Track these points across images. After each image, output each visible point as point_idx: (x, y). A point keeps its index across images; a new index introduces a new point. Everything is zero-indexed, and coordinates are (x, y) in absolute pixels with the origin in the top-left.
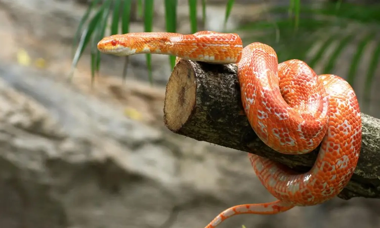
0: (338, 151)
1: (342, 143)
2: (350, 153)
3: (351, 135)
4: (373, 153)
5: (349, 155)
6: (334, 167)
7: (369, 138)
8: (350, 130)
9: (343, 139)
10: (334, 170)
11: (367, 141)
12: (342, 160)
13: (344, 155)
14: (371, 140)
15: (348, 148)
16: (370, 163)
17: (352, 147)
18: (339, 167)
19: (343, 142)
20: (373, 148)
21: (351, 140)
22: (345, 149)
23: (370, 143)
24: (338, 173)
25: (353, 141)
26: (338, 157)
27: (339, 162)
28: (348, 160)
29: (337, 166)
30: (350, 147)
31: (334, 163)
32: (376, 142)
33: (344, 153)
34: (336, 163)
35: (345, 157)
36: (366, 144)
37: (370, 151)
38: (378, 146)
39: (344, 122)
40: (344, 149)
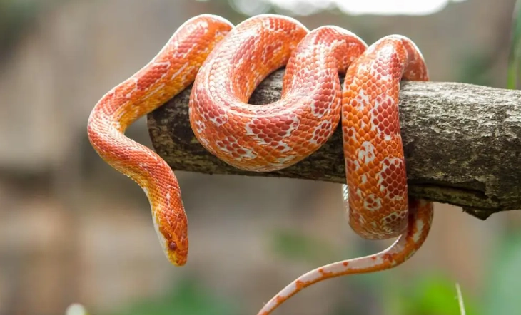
0: (353, 137)
1: (356, 125)
2: (372, 136)
3: (369, 110)
4: (453, 143)
5: (372, 140)
6: (356, 162)
7: (443, 121)
8: (367, 103)
9: (357, 118)
10: (358, 167)
11: (439, 127)
12: (363, 148)
13: (363, 141)
14: (446, 124)
15: (367, 130)
16: (454, 158)
17: (374, 127)
18: (363, 161)
19: (358, 123)
20: (450, 136)
21: (370, 118)
22: (364, 132)
23: (444, 129)
24: (366, 170)
25: (373, 117)
26: (357, 147)
27: (361, 154)
28: (372, 147)
29: (360, 161)
30: (370, 127)
31: (355, 157)
32: (455, 125)
33: (362, 138)
34: (357, 157)
35: (366, 144)
36: (438, 131)
37: (445, 141)
38: (458, 130)
39: (358, 93)
40: (361, 131)
